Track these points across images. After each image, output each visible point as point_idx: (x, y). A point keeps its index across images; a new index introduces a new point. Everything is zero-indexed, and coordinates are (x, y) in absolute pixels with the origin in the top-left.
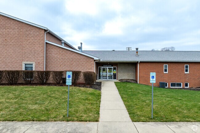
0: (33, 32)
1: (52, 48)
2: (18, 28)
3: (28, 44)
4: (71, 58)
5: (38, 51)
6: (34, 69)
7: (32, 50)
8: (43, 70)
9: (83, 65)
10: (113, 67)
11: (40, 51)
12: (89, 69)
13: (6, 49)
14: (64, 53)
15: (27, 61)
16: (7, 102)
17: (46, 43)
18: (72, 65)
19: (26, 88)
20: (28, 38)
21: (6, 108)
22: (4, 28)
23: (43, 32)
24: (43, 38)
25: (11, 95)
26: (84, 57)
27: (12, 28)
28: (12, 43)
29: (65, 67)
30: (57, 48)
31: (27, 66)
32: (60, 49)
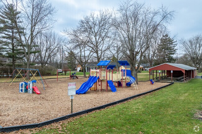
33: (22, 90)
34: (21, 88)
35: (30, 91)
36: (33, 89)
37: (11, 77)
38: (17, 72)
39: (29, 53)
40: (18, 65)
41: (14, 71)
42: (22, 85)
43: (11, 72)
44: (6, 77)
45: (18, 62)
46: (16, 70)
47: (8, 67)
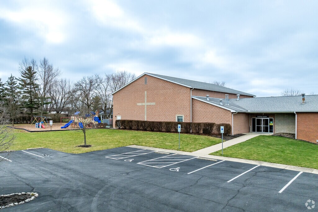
0: (183, 90)
1: (197, 103)
2: (173, 88)
3: (179, 101)
4: (212, 111)
5: (186, 106)
6: (183, 121)
7: (182, 105)
8: (189, 122)
9: (221, 117)
10: (268, 118)
11: (187, 106)
12: (227, 121)
13: (166, 105)
14: (206, 107)
15: (179, 114)
16: (158, 141)
17: (192, 98)
18: (212, 117)
19: (173, 134)
20: (179, 95)
21: (156, 143)
22: (164, 89)
23: (189, 90)
24: (189, 95)
25: (162, 138)
26: (223, 110)
27: (169, 89)
28: (169, 100)
29: (207, 119)
30: (200, 102)
31: (179, 118)
32: (203, 103)
33: (37, 127)
34: (36, 126)
35: (40, 127)
36: (42, 126)
37: (30, 123)
38: (33, 119)
39: (43, 104)
40: (35, 113)
41: (32, 118)
42: (37, 124)
43: (29, 120)
44: (25, 123)
45: (34, 111)
46: (34, 117)
47: (27, 115)
